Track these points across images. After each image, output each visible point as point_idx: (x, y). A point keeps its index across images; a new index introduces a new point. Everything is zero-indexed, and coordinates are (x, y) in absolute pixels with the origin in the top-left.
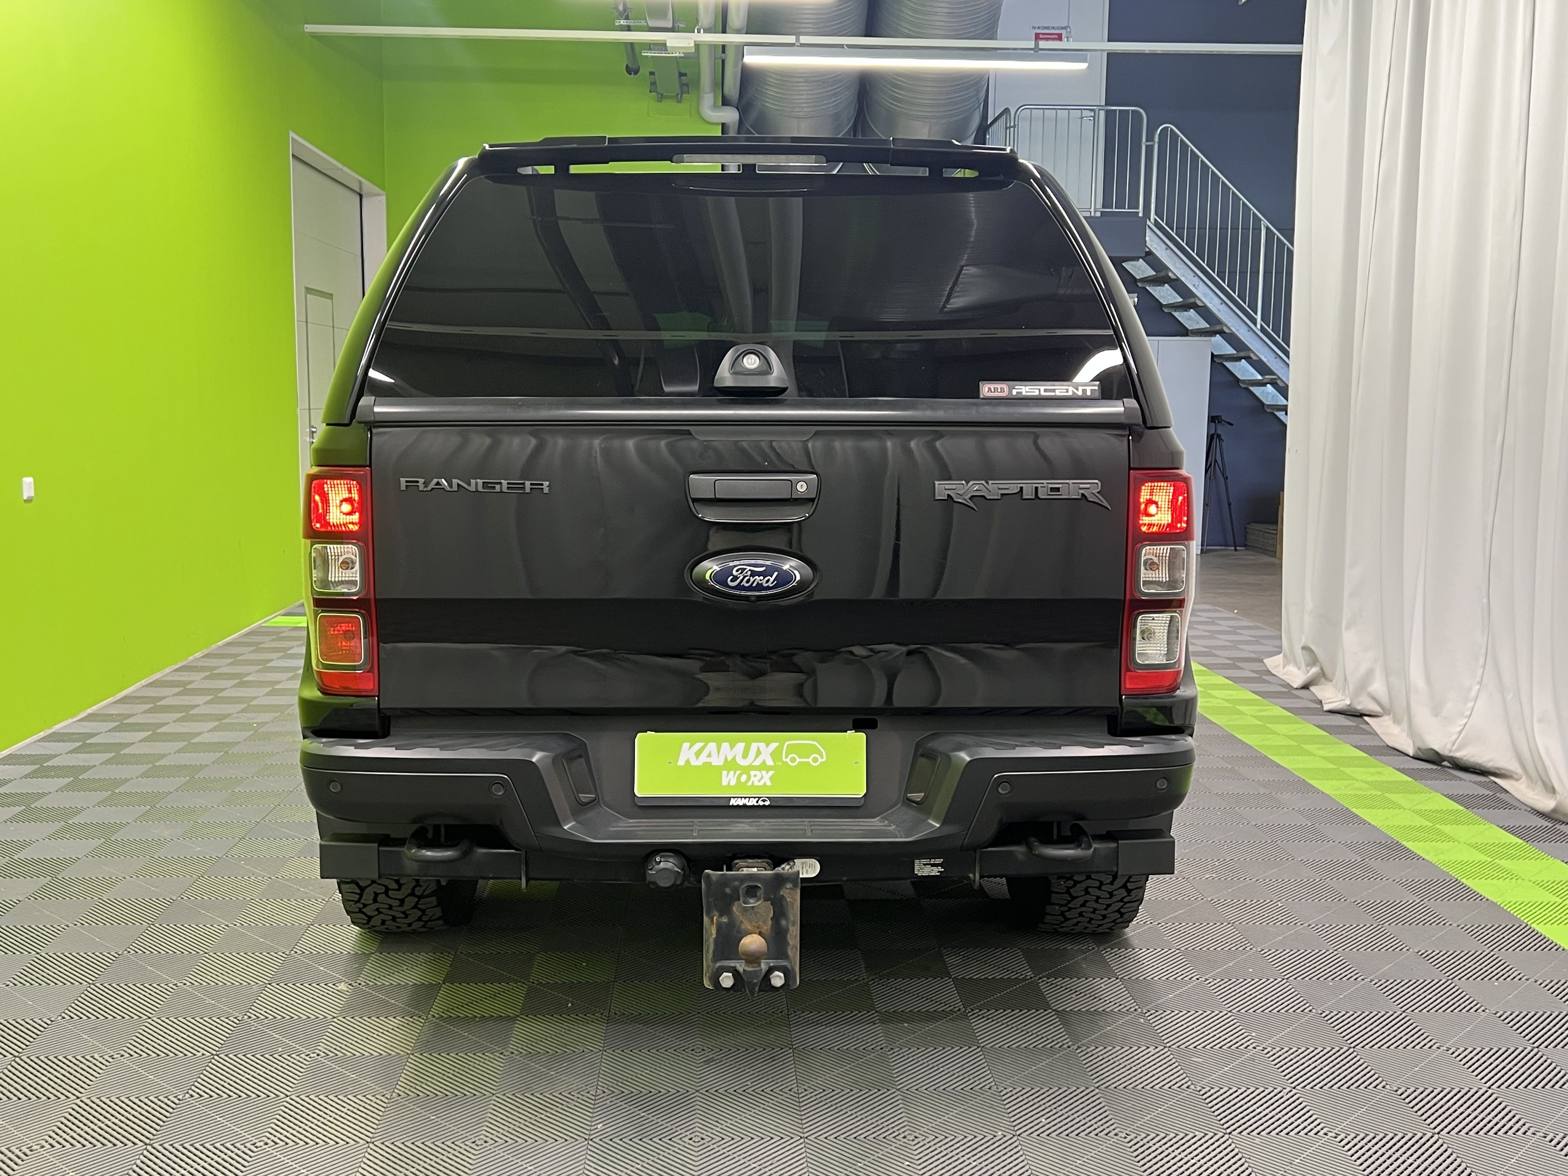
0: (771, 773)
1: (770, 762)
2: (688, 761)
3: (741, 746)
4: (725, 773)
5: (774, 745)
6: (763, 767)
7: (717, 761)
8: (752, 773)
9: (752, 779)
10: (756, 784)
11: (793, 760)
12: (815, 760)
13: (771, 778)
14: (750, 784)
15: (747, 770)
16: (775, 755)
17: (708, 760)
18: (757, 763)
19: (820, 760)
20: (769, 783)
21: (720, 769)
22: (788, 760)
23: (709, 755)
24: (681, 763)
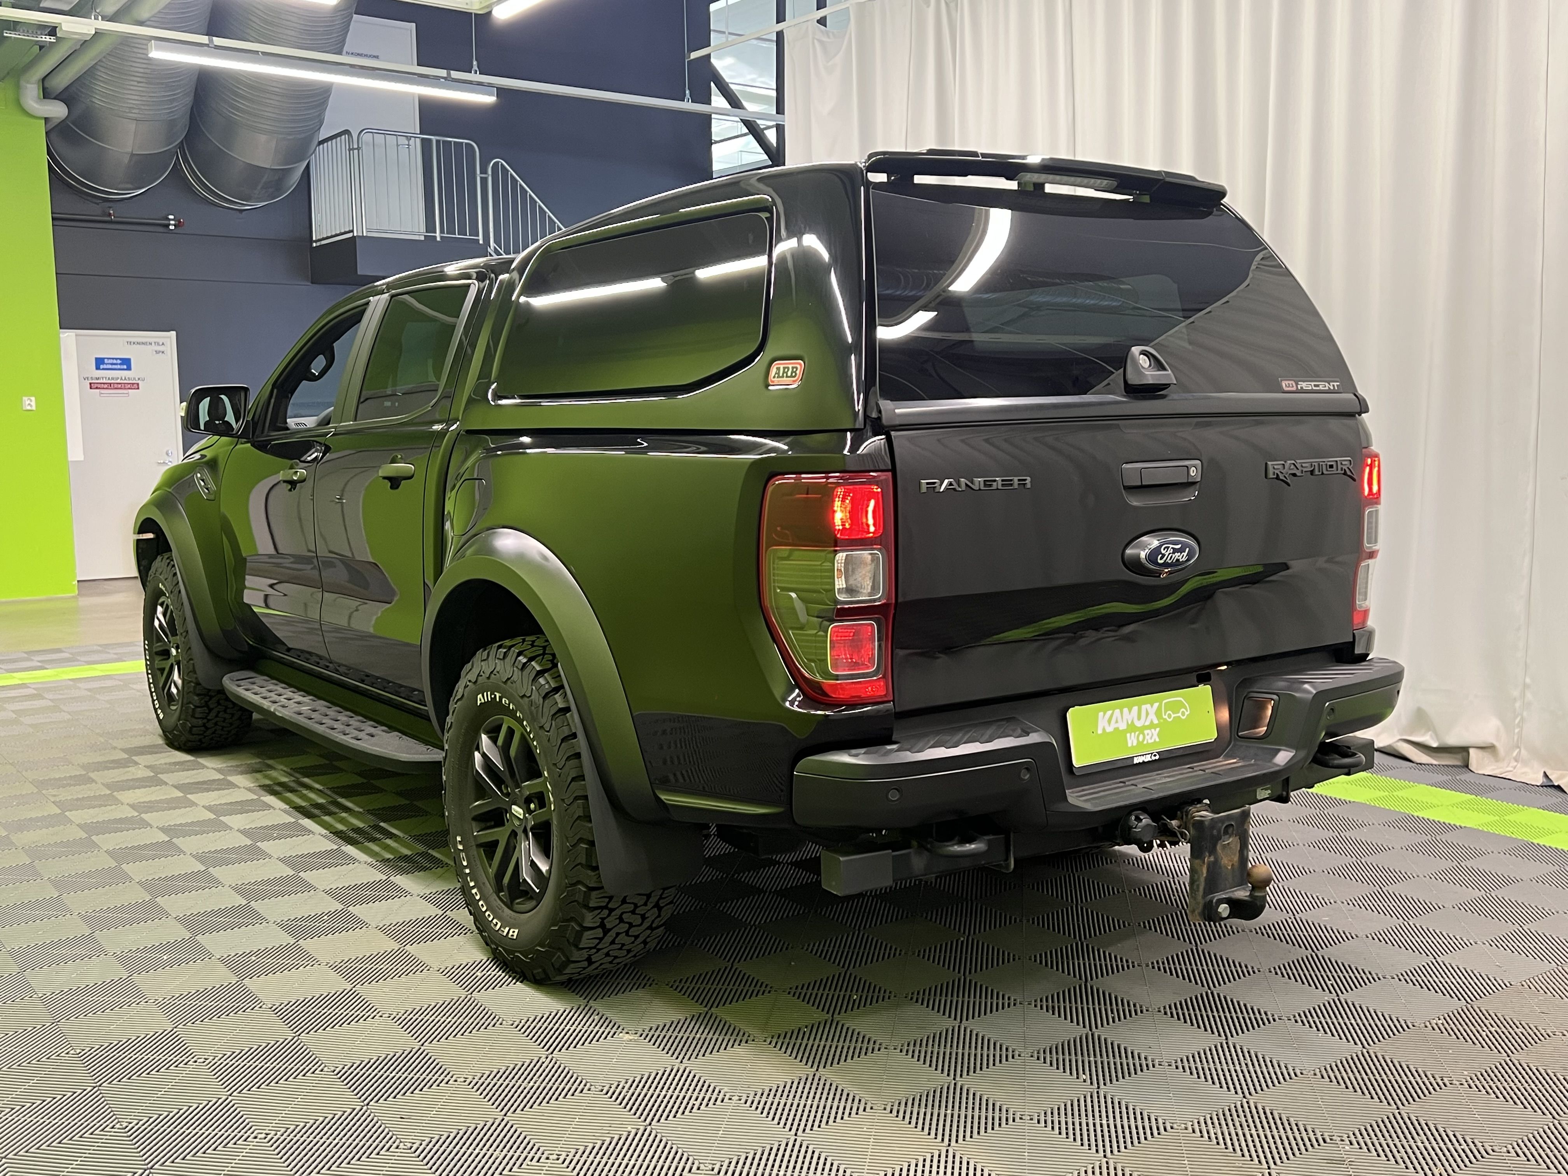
0: (1158, 729)
1: (1156, 722)
2: (1104, 729)
3: (1135, 708)
4: (1128, 735)
5: (1156, 705)
6: (1152, 726)
7: (1122, 726)
8: (1146, 732)
9: (1147, 737)
10: (1150, 741)
11: (1170, 716)
12: (1183, 714)
13: (1158, 735)
14: (1145, 742)
15: (1141, 730)
16: (1158, 713)
17: (1116, 725)
18: (1147, 723)
19: (1187, 713)
20: (1157, 740)
21: (1125, 732)
22: (1166, 717)
23: (1117, 722)
24: (1100, 732)
